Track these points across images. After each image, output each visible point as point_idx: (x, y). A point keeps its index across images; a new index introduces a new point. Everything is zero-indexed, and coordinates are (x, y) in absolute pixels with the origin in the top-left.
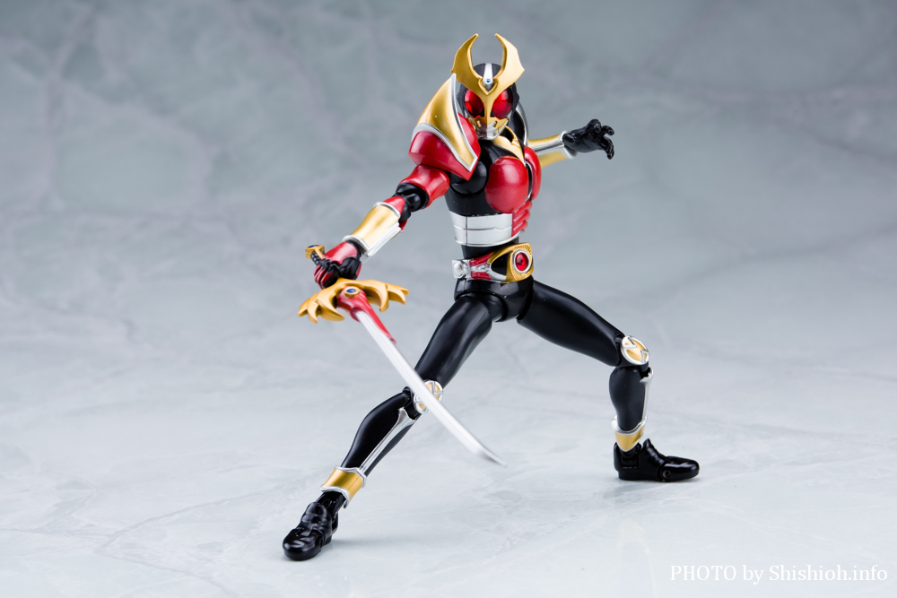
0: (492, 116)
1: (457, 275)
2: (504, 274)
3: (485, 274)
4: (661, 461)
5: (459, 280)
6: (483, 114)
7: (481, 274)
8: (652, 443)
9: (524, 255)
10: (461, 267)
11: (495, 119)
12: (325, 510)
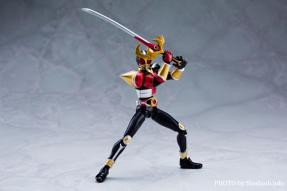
0: (147, 63)
1: (137, 105)
2: (150, 105)
3: (145, 104)
4: (192, 163)
5: (138, 106)
6: (145, 63)
7: (144, 104)
8: (190, 158)
9: (155, 100)
10: (138, 103)
11: (148, 64)
12: (106, 170)
